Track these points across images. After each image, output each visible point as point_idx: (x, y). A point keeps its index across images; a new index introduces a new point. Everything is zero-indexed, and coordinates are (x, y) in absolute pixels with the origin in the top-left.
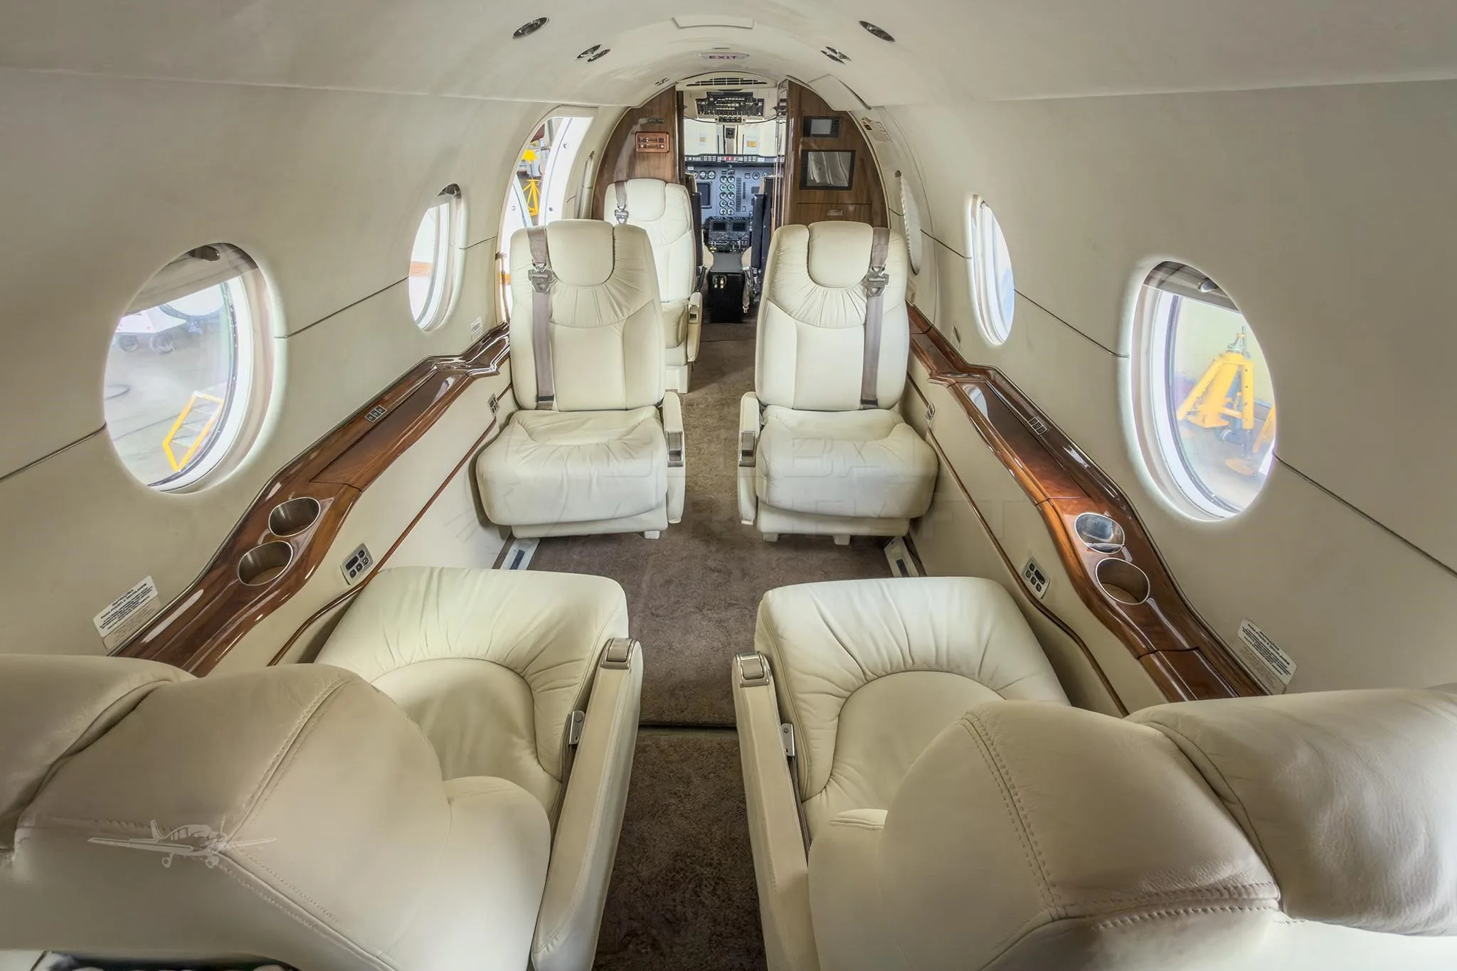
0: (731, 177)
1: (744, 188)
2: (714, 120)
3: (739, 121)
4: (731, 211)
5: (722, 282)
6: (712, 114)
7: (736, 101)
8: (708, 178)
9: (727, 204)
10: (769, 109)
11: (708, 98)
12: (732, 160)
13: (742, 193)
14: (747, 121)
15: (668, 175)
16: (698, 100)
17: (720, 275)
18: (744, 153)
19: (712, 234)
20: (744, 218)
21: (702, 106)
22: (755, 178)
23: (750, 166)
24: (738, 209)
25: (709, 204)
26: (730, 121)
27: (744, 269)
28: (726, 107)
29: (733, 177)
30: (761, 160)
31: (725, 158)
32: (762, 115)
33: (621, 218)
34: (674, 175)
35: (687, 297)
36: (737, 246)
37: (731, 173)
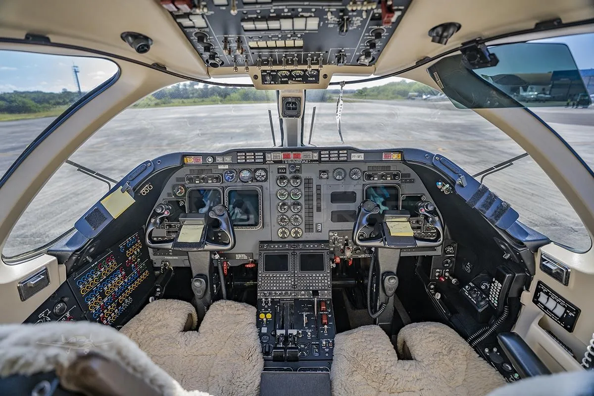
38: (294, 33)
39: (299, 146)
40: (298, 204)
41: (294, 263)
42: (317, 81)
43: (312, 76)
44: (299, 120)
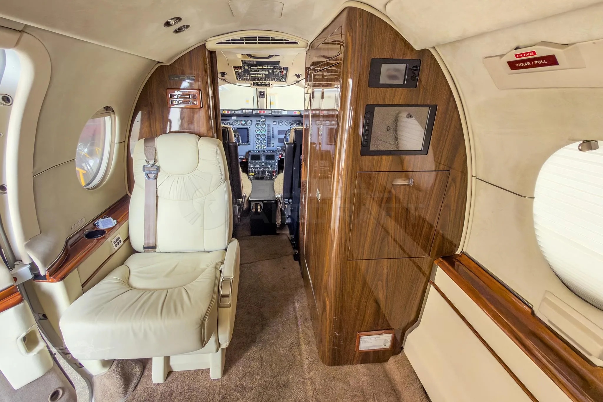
0: (263, 124)
1: (273, 131)
2: (249, 85)
3: (269, 85)
4: (264, 147)
5: (259, 207)
6: (248, 80)
7: (265, 70)
8: (247, 125)
9: (261, 142)
10: (291, 77)
11: (243, 66)
12: (264, 112)
13: (271, 135)
14: (274, 85)
15: (203, 129)
16: (235, 67)
17: (257, 202)
18: (271, 108)
19: (251, 163)
20: (273, 151)
21: (239, 73)
22: (280, 124)
23: (276, 116)
24: (269, 146)
25: (248, 142)
26: (262, 85)
27: (277, 197)
28: (258, 74)
29: (265, 124)
30: (284, 113)
31: (258, 112)
32: (285, 81)
33: (151, 173)
34: (208, 129)
35: (224, 248)
36: (269, 172)
37: (263, 121)
38: (262, 74)
39: (265, 108)
40: (265, 135)
41: (263, 158)
42: (269, 86)
43: (268, 84)
44: (265, 99)
